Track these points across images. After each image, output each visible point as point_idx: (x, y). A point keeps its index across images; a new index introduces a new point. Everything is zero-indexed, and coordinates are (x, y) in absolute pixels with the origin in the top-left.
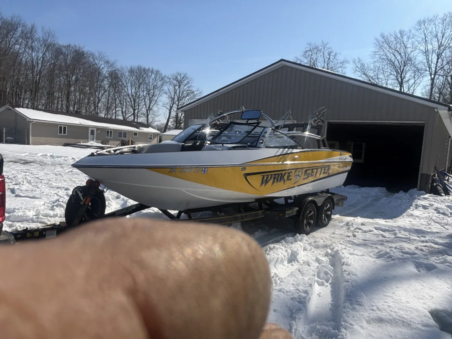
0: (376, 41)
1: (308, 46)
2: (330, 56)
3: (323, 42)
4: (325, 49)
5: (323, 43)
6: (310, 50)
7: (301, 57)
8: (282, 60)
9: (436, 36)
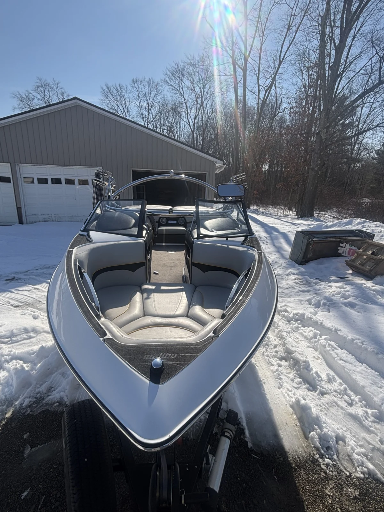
0: (102, 90)
1: (39, 81)
2: (63, 96)
3: (55, 80)
4: (58, 88)
5: (55, 82)
6: (42, 86)
7: (33, 91)
8: (75, 98)
9: (145, 96)
